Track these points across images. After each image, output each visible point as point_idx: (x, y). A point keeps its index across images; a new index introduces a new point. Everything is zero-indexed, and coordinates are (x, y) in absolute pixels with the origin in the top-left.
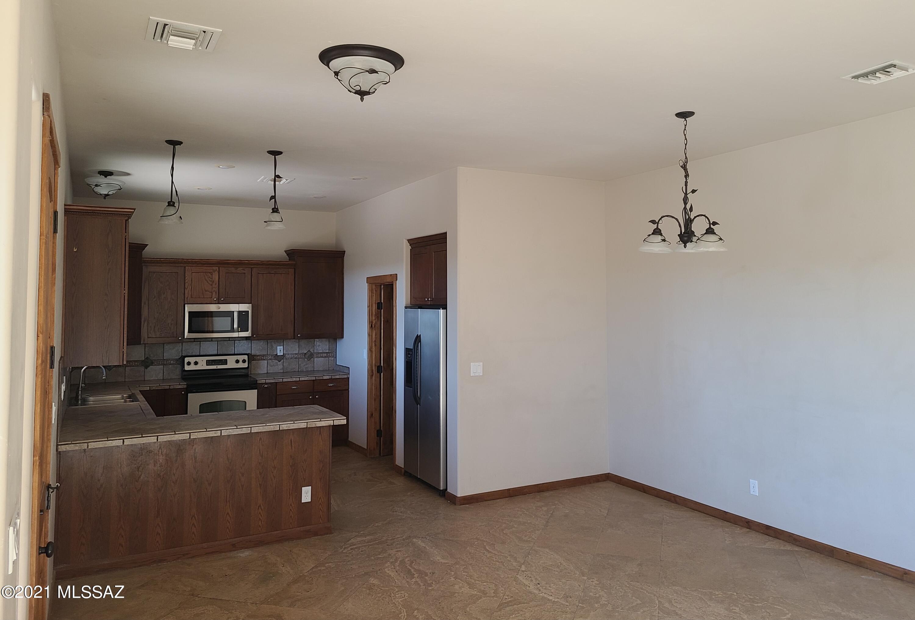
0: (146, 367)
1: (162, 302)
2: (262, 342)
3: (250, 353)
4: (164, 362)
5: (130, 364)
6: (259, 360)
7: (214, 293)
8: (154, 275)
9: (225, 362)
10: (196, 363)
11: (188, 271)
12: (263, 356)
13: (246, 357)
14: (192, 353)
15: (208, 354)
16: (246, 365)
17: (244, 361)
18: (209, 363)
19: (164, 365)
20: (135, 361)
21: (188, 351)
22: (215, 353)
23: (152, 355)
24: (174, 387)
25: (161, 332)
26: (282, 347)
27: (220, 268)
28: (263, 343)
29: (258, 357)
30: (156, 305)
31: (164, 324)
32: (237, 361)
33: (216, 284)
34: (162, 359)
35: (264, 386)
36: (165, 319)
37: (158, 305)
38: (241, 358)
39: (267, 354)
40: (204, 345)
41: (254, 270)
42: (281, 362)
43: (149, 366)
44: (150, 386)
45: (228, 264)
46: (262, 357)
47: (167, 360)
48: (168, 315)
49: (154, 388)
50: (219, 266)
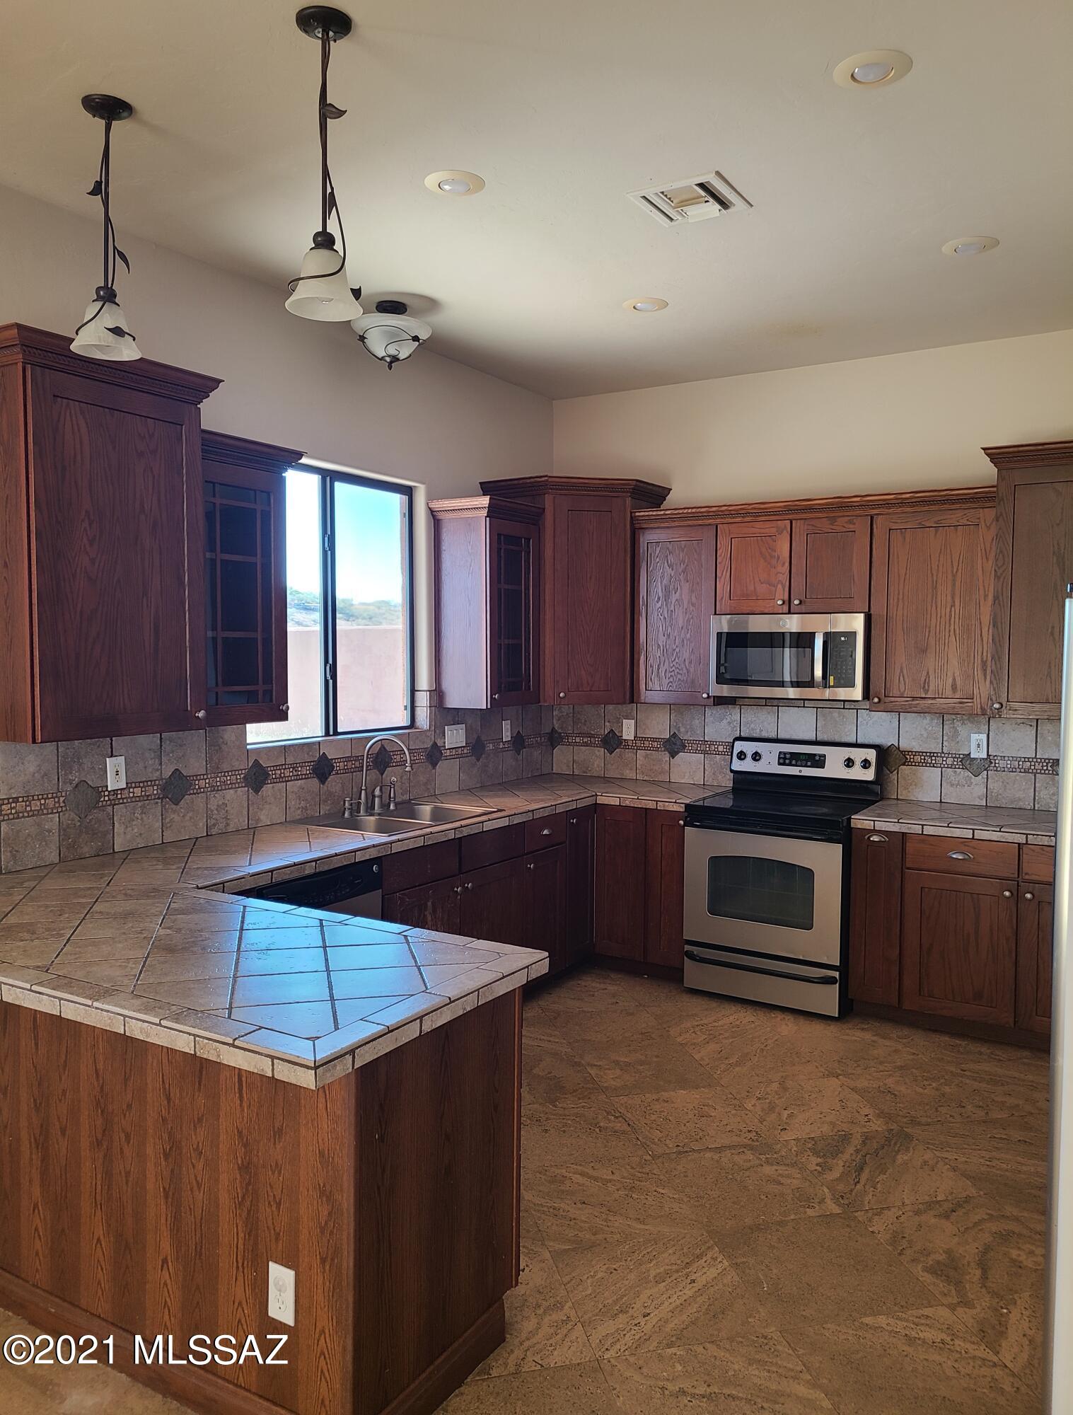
0: (673, 755)
1: (672, 611)
2: (928, 718)
3: (897, 745)
4: (706, 748)
5: (644, 744)
6: (918, 764)
7: (780, 586)
8: (658, 549)
9: (819, 762)
10: (756, 757)
11: (722, 533)
12: (932, 755)
13: (871, 755)
14: (761, 731)
15: (795, 737)
16: (869, 775)
17: (866, 764)
18: (784, 759)
19: (705, 753)
20: (654, 740)
21: (752, 726)
22: (811, 736)
23: (682, 730)
24: (664, 806)
25: (671, 680)
26: (984, 737)
27: (794, 522)
28: (932, 719)
29: (918, 758)
30: (662, 618)
31: (677, 660)
32: (849, 763)
33: (784, 564)
34: (702, 739)
35: (869, 838)
36: (677, 650)
37: (665, 618)
38: (858, 755)
39: (943, 752)
40: (788, 714)
41: (879, 521)
42: (980, 777)
43: (677, 753)
44: (619, 798)
45: (810, 509)
46: (928, 759)
47: (712, 743)
48: (683, 641)
49: (627, 803)
50: (790, 517)
